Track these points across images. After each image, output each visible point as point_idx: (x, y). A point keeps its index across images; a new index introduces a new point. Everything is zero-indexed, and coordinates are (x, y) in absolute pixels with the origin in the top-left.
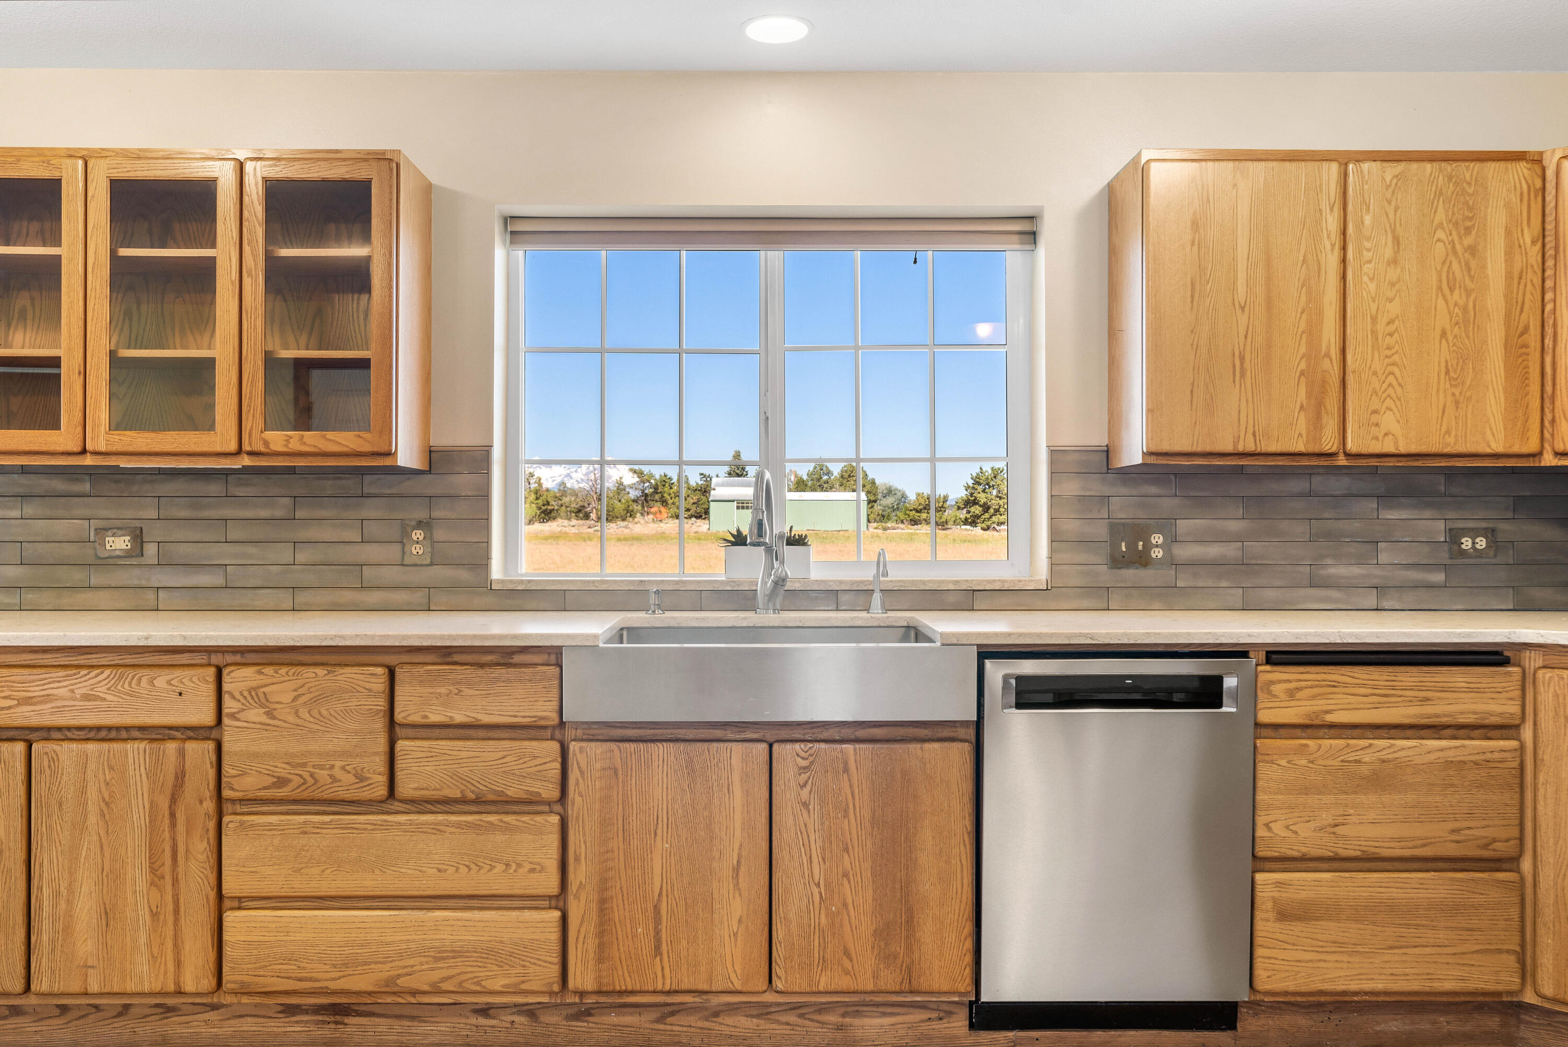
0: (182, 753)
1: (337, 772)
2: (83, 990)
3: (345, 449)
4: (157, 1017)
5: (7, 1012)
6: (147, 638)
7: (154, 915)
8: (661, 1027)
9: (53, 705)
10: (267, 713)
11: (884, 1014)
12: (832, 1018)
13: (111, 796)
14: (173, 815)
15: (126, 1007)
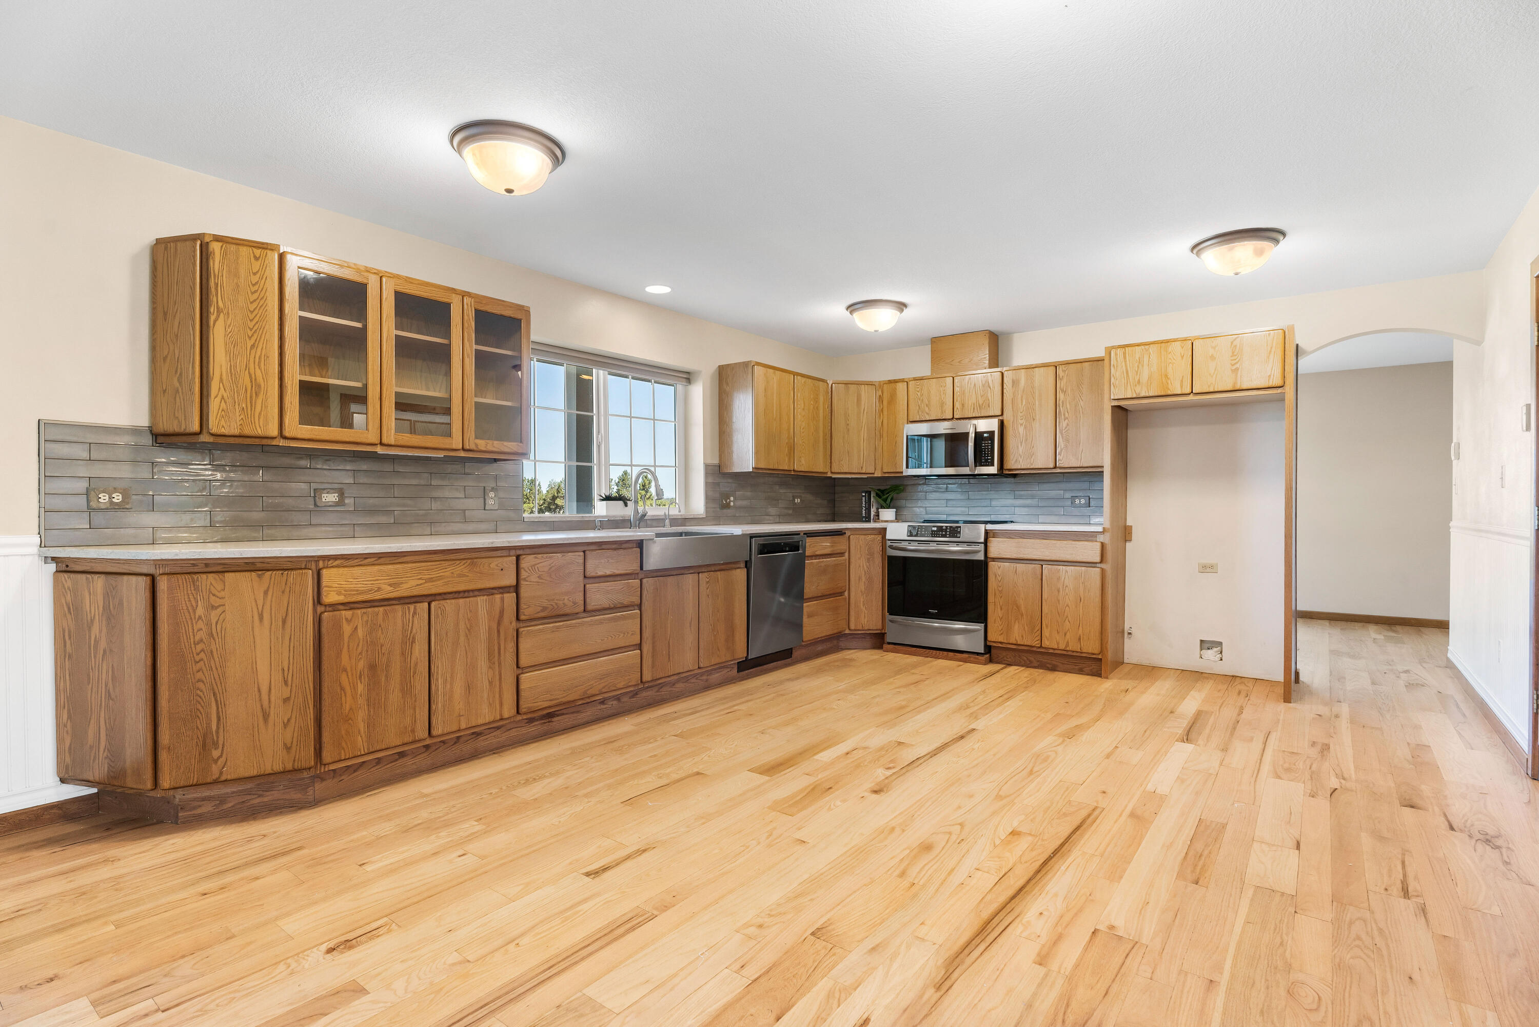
0: (502, 599)
1: (566, 601)
2: (458, 729)
3: (512, 451)
4: (473, 740)
5: (397, 757)
6: (492, 543)
7: (491, 683)
8: (658, 694)
9: (443, 581)
10: (539, 577)
11: (718, 672)
12: (704, 677)
13: (470, 626)
14: (498, 631)
15: (458, 738)
